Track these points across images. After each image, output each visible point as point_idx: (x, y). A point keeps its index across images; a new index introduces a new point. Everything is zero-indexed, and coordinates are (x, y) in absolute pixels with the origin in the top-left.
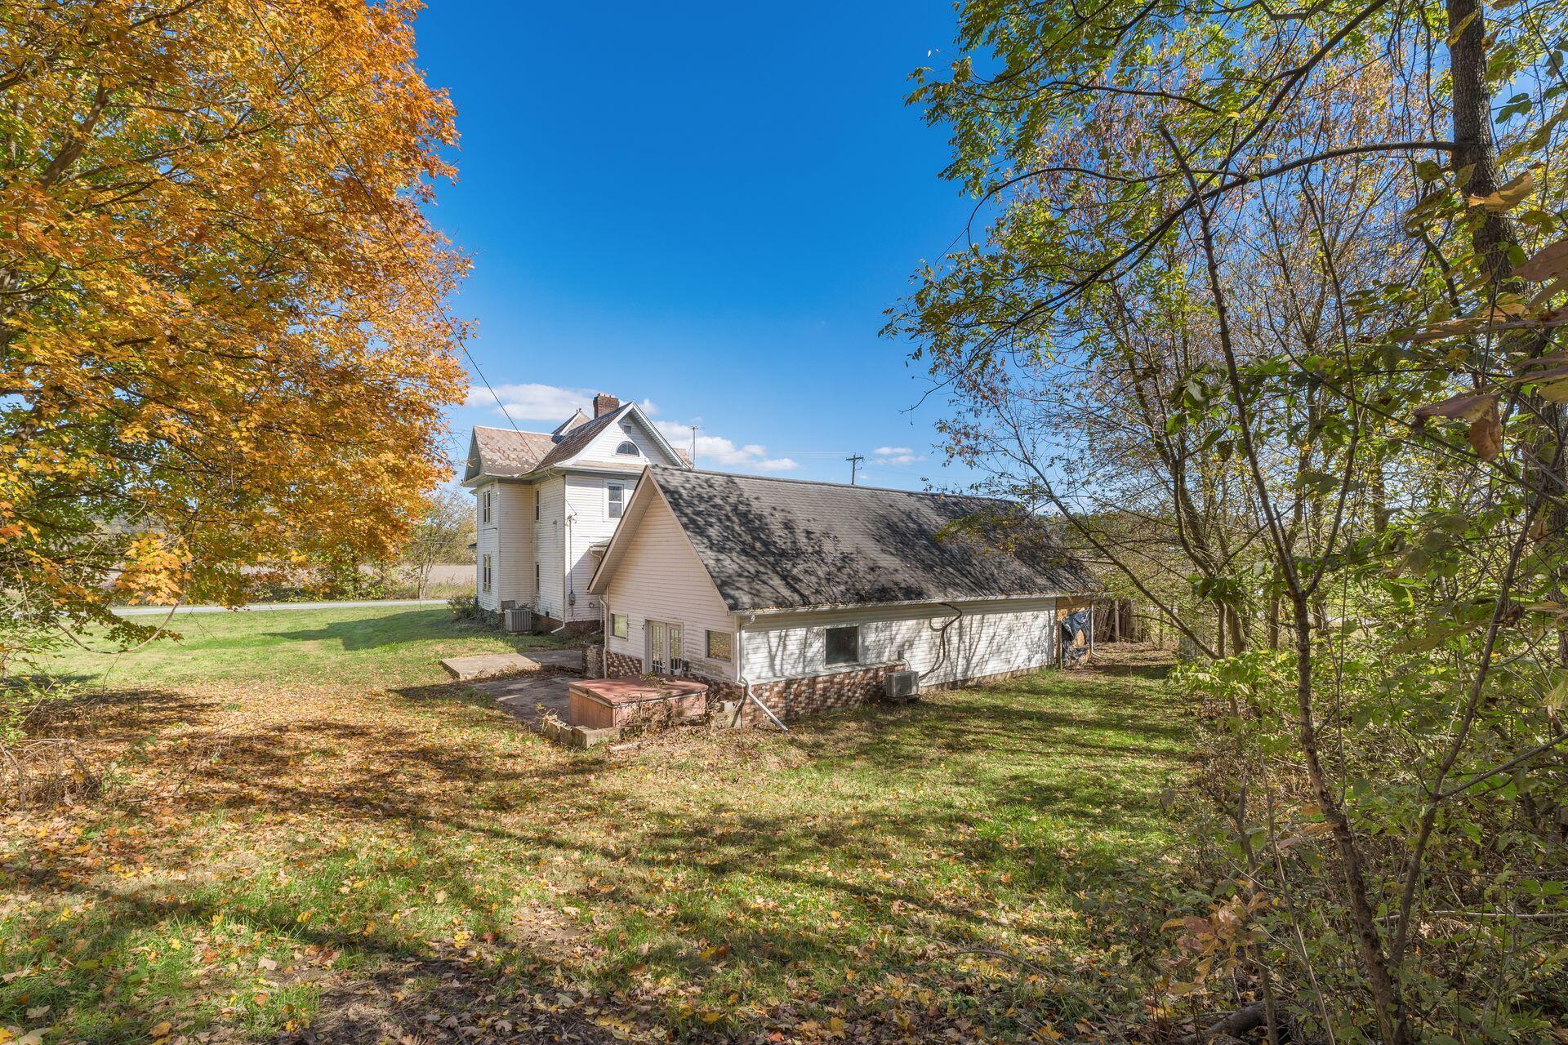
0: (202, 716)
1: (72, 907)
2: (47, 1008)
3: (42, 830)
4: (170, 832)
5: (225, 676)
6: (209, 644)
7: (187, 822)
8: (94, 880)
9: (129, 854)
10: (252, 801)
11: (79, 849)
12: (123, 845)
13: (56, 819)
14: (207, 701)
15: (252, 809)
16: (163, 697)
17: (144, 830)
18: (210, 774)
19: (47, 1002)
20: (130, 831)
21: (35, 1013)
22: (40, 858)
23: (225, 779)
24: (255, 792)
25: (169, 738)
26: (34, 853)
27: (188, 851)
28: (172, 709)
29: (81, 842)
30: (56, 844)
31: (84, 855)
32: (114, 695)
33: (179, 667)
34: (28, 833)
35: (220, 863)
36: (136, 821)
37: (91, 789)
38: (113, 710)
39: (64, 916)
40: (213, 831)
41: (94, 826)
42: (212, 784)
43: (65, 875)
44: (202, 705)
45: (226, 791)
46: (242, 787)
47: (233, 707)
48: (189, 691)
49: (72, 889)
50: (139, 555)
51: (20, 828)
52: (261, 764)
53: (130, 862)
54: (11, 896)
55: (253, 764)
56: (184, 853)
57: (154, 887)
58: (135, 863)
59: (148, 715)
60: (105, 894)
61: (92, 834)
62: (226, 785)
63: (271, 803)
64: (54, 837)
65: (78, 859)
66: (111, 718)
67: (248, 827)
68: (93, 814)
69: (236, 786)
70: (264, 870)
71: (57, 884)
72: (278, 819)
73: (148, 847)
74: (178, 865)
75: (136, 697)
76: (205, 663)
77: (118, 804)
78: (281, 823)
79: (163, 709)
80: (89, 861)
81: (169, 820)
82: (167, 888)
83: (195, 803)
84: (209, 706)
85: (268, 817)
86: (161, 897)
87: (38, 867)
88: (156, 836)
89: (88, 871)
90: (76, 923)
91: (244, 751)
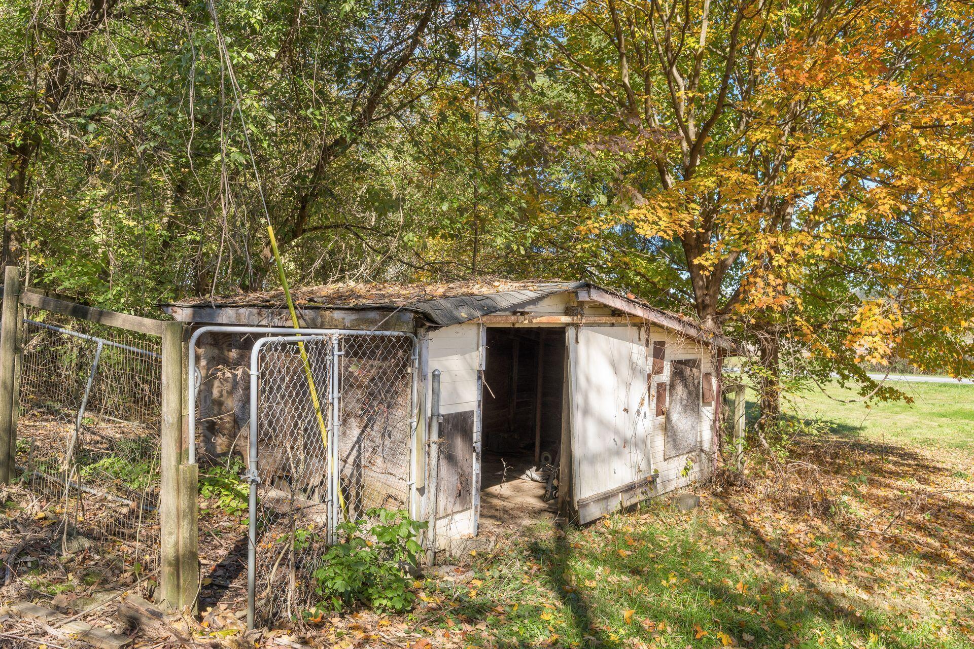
0: (932, 478)
1: (790, 585)
2: (753, 638)
3: (792, 529)
4: (871, 561)
5: (961, 446)
6: (955, 414)
7: (886, 558)
8: (810, 574)
9: (837, 566)
10: (947, 561)
11: (809, 550)
12: (837, 558)
13: (801, 524)
14: (940, 465)
15: (943, 568)
16: (906, 454)
17: (854, 553)
18: (919, 527)
19: (753, 634)
20: (845, 550)
21: (747, 637)
22: (786, 546)
23: (930, 535)
24: (951, 554)
25: (898, 489)
26: (784, 542)
27: (879, 580)
28: (909, 465)
29: (812, 545)
30: (797, 541)
31: (810, 554)
32: (870, 445)
33: (924, 431)
34: (784, 528)
35: (898, 600)
36: (850, 543)
37: (826, 510)
38: (867, 457)
39: (784, 589)
40: (903, 573)
41: (822, 537)
42: (918, 536)
43: (795, 563)
44: (934, 468)
45: (928, 545)
46: (943, 547)
47: (961, 475)
48: (927, 453)
49: (795, 574)
50: (862, 319)
51: (781, 522)
52: (967, 532)
53: (836, 571)
54: (762, 563)
55: (960, 530)
56: (875, 580)
57: (844, 595)
58: (839, 573)
59: (891, 467)
60: (812, 585)
61: (820, 543)
62: (929, 540)
63: (962, 569)
64: (797, 536)
65: (806, 556)
66: (863, 463)
67: (933, 581)
68: (825, 529)
69: (937, 544)
70: (930, 620)
71: (789, 568)
72: (962, 584)
73: (852, 566)
74: (868, 588)
75: (884, 450)
76: (948, 431)
77: (842, 527)
78: (965, 589)
79: (903, 465)
80: (812, 561)
81: (874, 553)
82: (852, 601)
83: (896, 545)
84: (940, 470)
85: (953, 579)
86: (844, 604)
87: (781, 551)
88: (860, 560)
89: (809, 566)
90: (787, 596)
91: (956, 516)
